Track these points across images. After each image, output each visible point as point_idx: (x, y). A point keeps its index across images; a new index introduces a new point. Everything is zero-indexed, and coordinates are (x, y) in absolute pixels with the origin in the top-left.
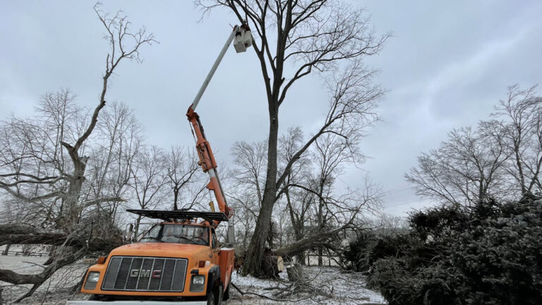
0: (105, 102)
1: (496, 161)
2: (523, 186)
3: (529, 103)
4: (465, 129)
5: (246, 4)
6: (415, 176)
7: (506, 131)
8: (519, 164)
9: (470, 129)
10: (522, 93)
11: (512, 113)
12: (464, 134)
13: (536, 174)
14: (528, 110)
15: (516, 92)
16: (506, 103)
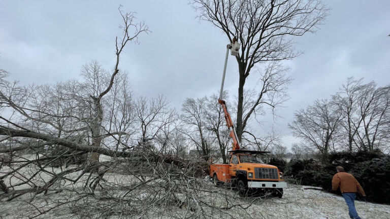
0: (118, 70)
1: (338, 119)
2: (350, 134)
3: (358, 89)
4: (324, 100)
5: (228, 29)
6: (294, 125)
7: (344, 101)
8: (349, 121)
9: (326, 100)
10: (355, 82)
11: (349, 93)
12: (323, 103)
13: (357, 128)
14: (357, 92)
15: (352, 81)
16: (346, 86)
